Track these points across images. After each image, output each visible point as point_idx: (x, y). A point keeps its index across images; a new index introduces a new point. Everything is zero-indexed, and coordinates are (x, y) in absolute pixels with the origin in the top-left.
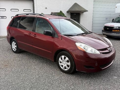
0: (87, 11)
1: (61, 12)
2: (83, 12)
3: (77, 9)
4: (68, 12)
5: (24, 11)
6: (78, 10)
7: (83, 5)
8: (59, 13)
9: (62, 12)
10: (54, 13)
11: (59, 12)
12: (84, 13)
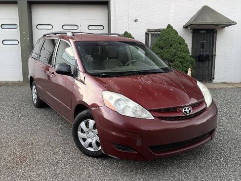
0: (235, 23)
1: (169, 26)
2: (224, 27)
3: (208, 20)
4: (186, 27)
5: (90, 28)
6: (212, 21)
7: (224, 10)
8: (164, 29)
9: (172, 27)
10: (152, 30)
11: (165, 27)
12: (226, 28)
